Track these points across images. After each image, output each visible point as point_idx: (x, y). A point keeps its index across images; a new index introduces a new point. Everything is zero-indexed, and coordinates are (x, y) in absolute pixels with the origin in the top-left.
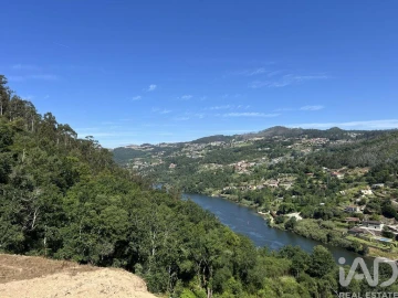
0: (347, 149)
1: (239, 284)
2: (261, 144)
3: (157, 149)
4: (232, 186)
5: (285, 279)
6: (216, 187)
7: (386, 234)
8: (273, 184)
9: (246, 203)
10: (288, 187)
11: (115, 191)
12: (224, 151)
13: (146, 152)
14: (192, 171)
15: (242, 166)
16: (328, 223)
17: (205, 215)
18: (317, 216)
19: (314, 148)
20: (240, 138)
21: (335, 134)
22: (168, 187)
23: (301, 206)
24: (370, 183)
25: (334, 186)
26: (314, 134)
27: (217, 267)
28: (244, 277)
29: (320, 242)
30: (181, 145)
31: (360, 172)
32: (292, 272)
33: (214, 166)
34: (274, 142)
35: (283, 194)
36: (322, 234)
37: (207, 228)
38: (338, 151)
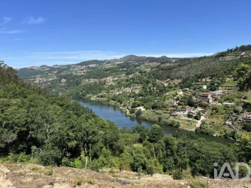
0: (170, 69)
1: (109, 152)
2: (121, 66)
3: (52, 69)
4: (104, 93)
5: (135, 145)
6: (94, 94)
7: (189, 116)
8: (128, 90)
9: (112, 102)
10: (137, 92)
12: (98, 70)
13: (44, 71)
14: (78, 84)
15: (110, 80)
16: (159, 111)
17: (86, 111)
18: (153, 108)
19: (152, 68)
20: (109, 62)
21: (164, 60)
22: (60, 94)
23: (144, 103)
24: (182, 88)
25: (162, 90)
26: (152, 60)
27: (94, 143)
28: (111, 147)
29: (154, 122)
30: (69, 67)
31: (177, 82)
32: (140, 141)
33: (92, 81)
34: (128, 66)
35: (135, 96)
36: (156, 118)
37: (87, 118)
38: (165, 69)
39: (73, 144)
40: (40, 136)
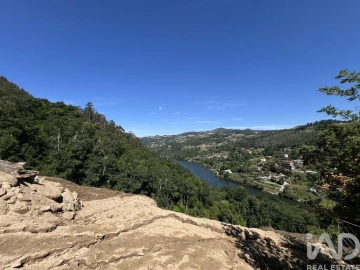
0: (253, 139)
1: (201, 204)
2: (213, 136)
3: (162, 138)
4: (198, 157)
5: (224, 202)
6: (191, 157)
7: (272, 180)
8: (218, 156)
9: (205, 165)
10: (225, 157)
11: (142, 158)
12: (195, 139)
13: (157, 140)
14: (179, 149)
15: (203, 147)
16: (245, 175)
17: (185, 170)
18: (239, 171)
19: (238, 138)
20: (203, 133)
21: (248, 132)
22: (168, 157)
23: (231, 167)
24: (265, 155)
25: (247, 157)
26: (238, 132)
27: (191, 195)
28: (204, 201)
29: (240, 184)
30: (174, 136)
31: (260, 150)
32: (227, 198)
33: (190, 147)
34: (219, 135)
35: (223, 160)
36: (242, 180)
37: (186, 177)
38: (250, 140)
39: (176, 194)
40: (155, 186)
